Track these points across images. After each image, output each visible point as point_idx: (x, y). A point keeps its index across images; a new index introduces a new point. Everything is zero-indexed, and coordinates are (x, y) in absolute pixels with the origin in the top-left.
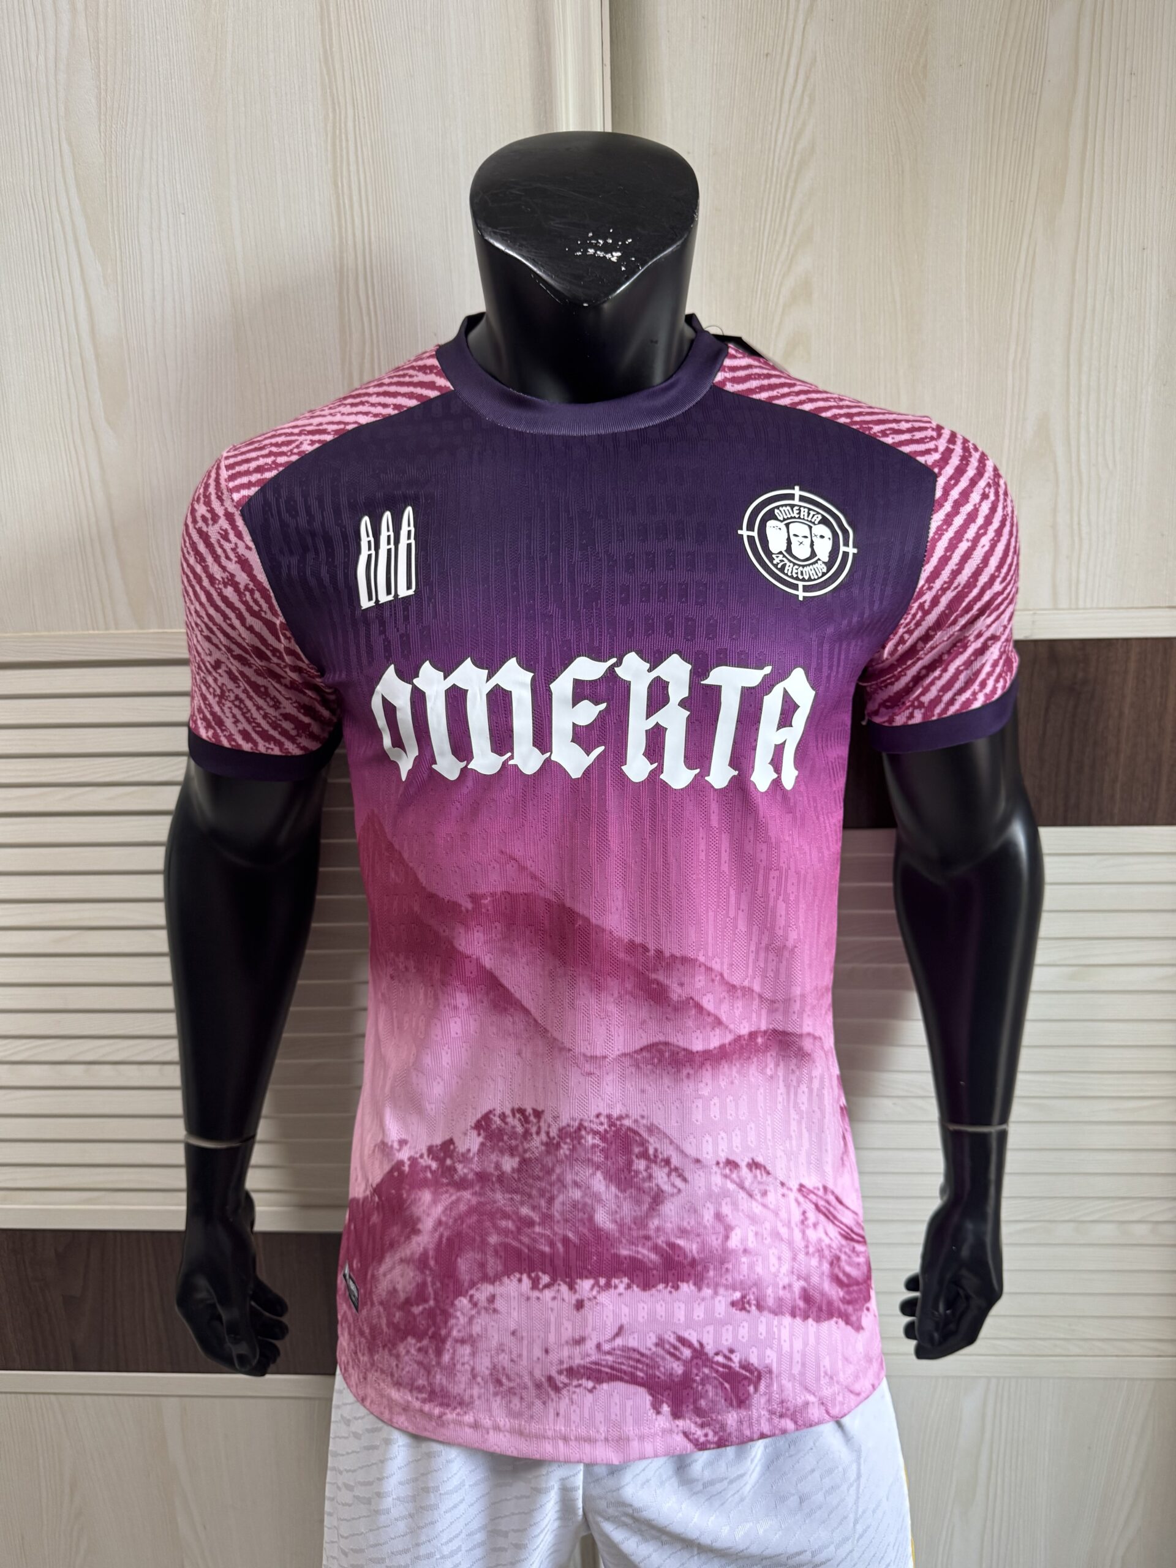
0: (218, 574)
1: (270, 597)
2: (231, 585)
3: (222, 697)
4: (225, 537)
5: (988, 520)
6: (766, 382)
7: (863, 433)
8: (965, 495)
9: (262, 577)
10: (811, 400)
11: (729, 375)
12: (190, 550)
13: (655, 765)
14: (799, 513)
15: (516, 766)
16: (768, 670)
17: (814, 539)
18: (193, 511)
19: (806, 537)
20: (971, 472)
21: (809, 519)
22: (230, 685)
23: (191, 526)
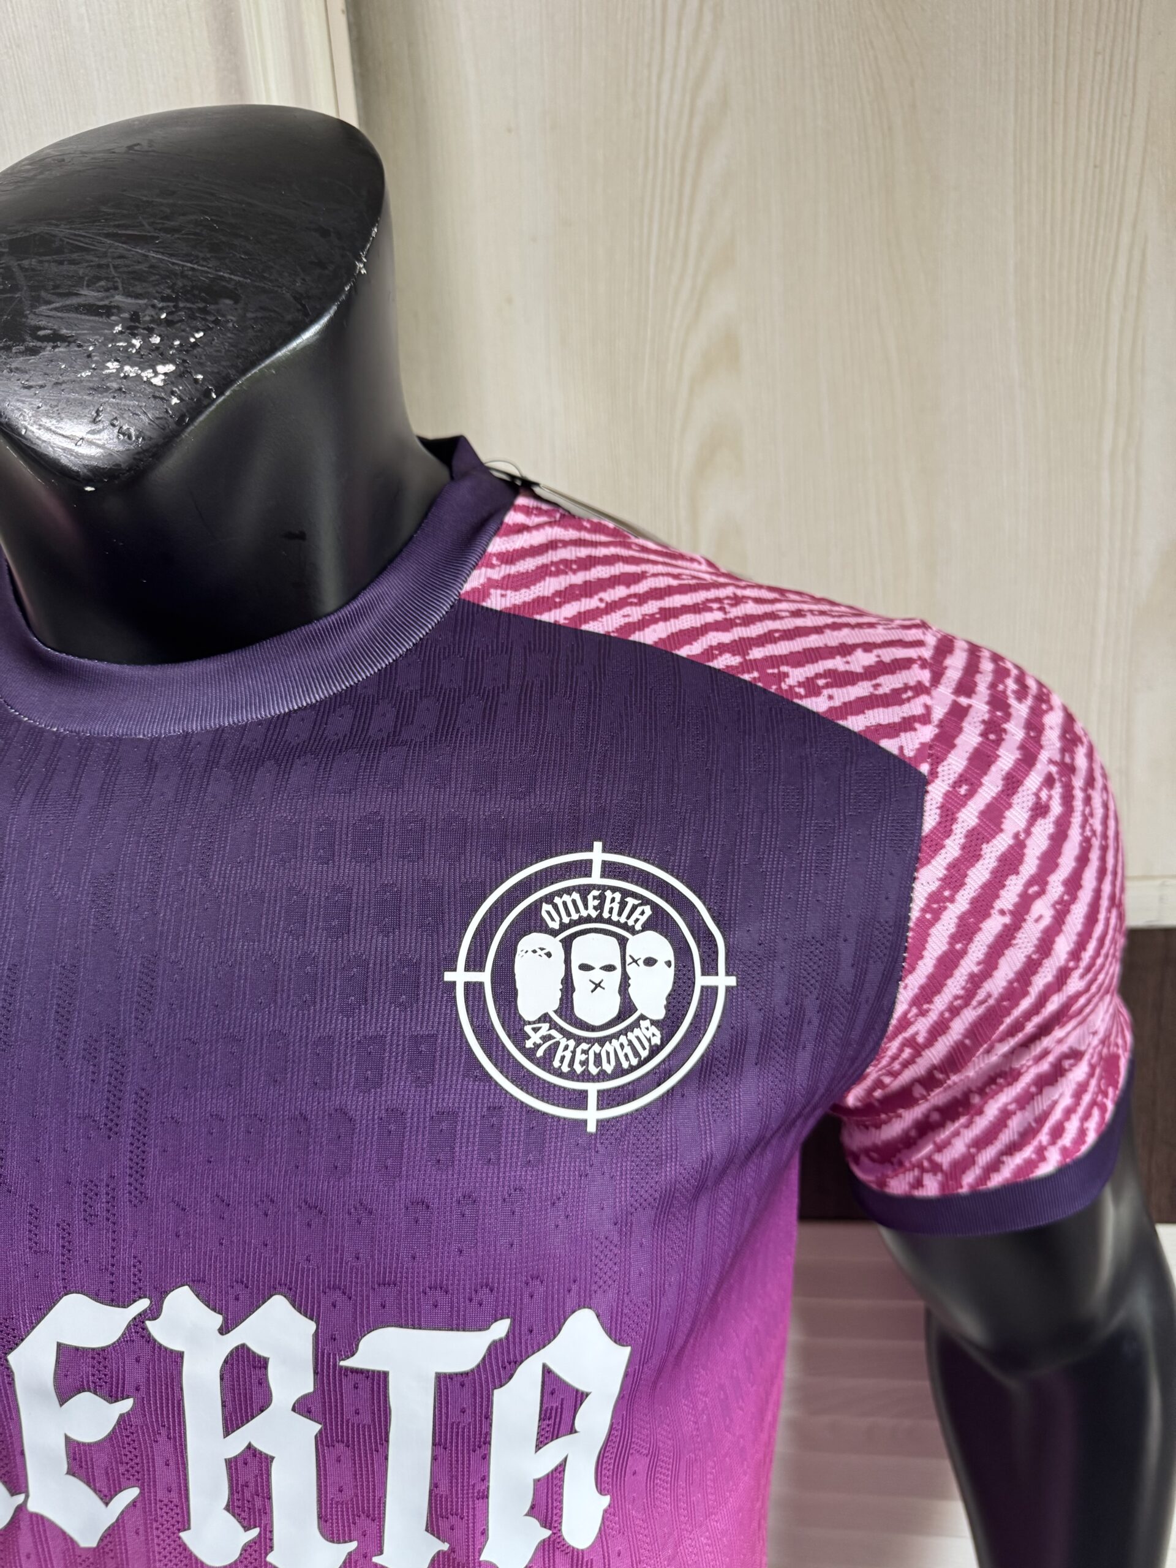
5: (1050, 861)
6: (579, 578)
7: (765, 691)
8: (993, 816)
10: (667, 614)
11: (497, 574)
13: (254, 1533)
14: (600, 908)
16: (500, 1329)
17: (631, 969)
19: (609, 968)
20: (1007, 758)
21: (623, 920)
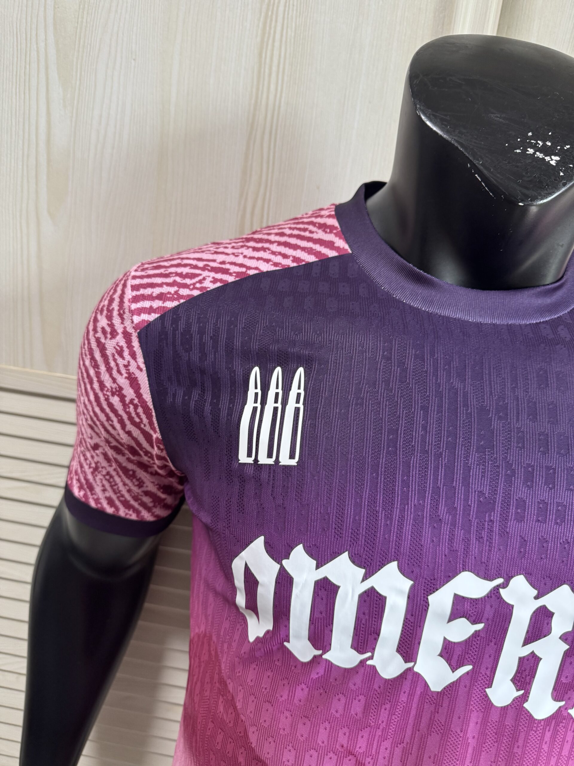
0: (108, 383)
1: (152, 416)
2: (118, 395)
3: (96, 470)
4: (120, 353)
9: (147, 396)
12: (87, 353)
13: (521, 693)
15: (374, 668)
18: (96, 320)
22: (104, 463)
23: (91, 333)
